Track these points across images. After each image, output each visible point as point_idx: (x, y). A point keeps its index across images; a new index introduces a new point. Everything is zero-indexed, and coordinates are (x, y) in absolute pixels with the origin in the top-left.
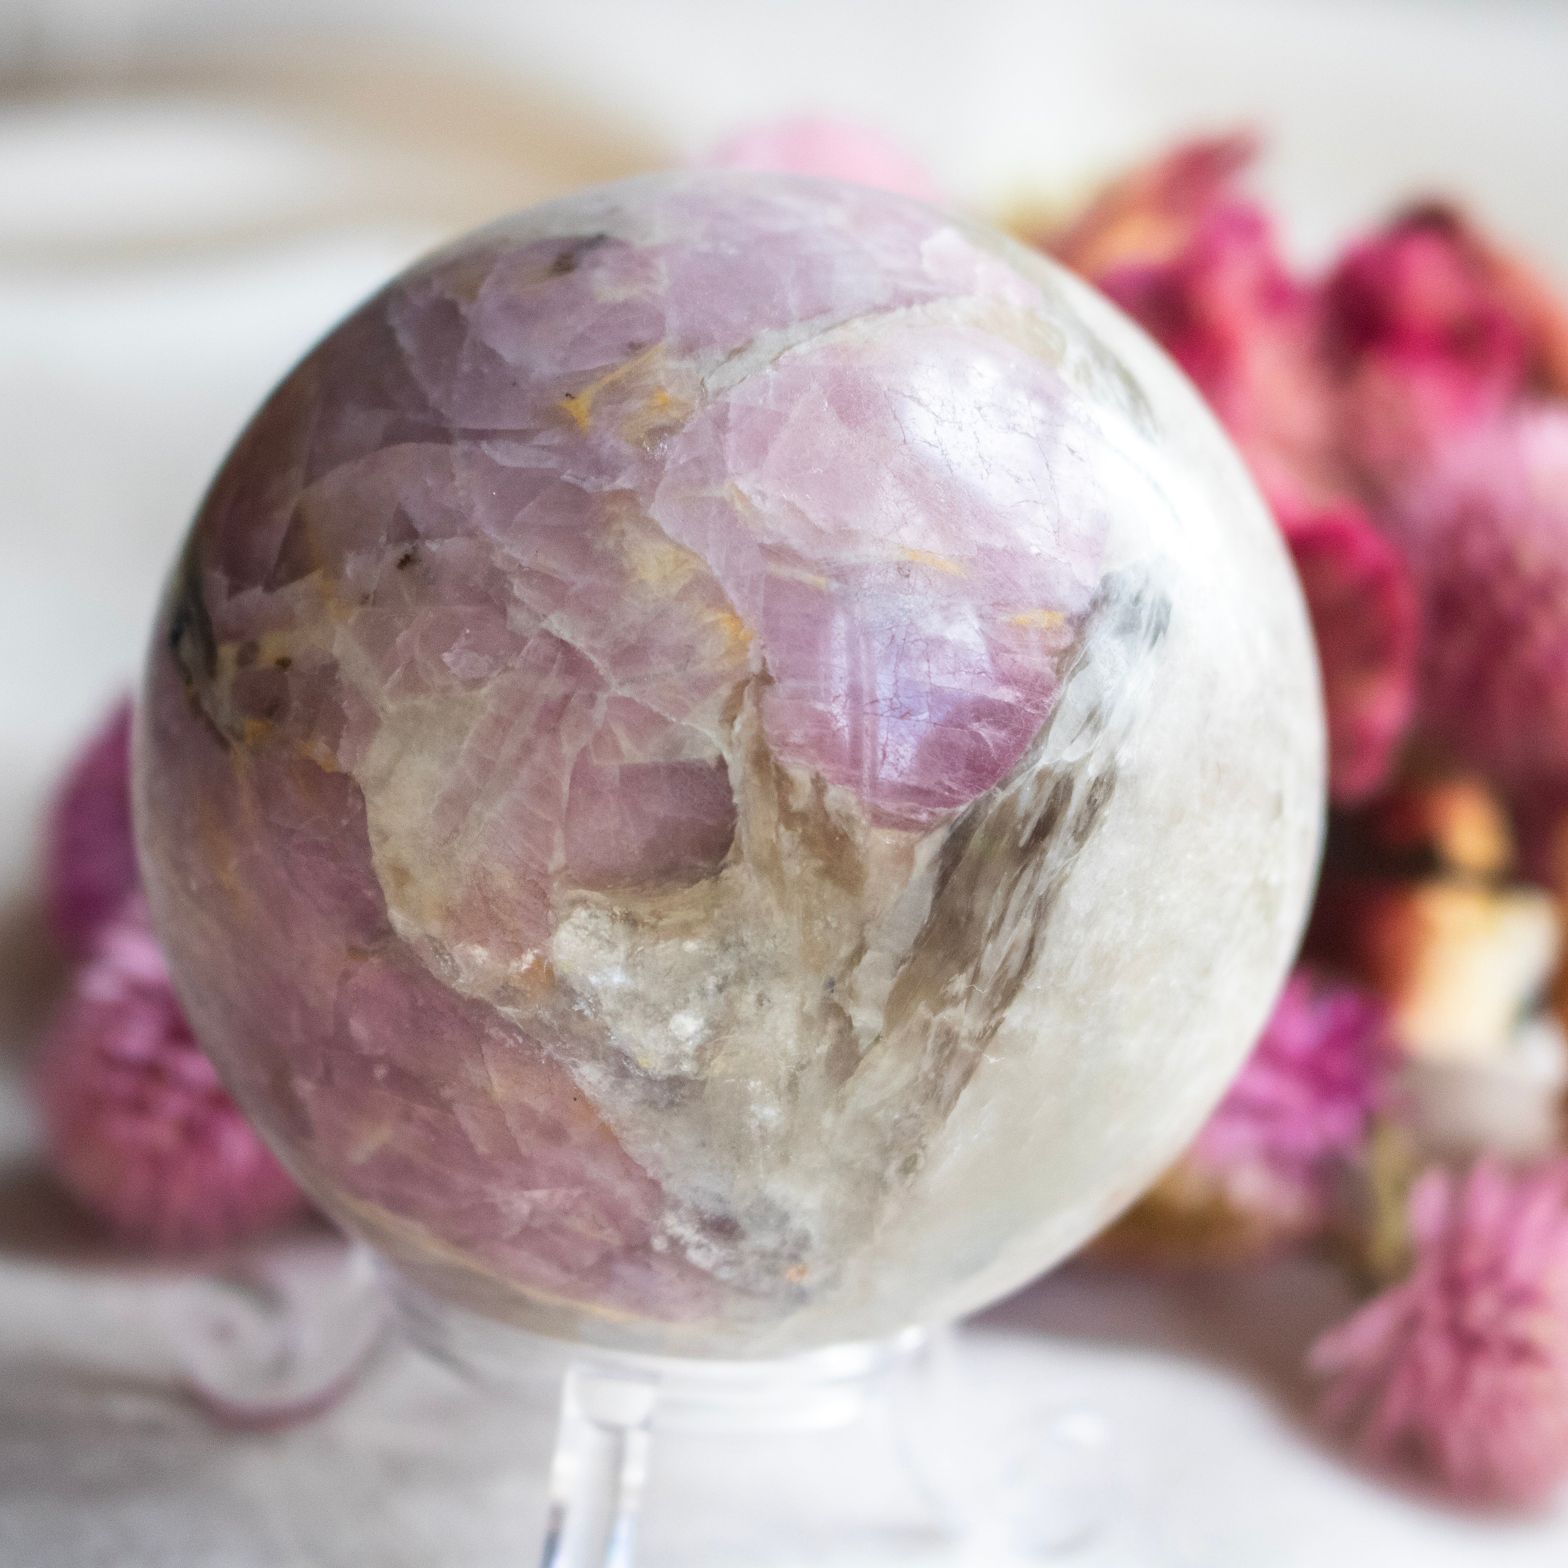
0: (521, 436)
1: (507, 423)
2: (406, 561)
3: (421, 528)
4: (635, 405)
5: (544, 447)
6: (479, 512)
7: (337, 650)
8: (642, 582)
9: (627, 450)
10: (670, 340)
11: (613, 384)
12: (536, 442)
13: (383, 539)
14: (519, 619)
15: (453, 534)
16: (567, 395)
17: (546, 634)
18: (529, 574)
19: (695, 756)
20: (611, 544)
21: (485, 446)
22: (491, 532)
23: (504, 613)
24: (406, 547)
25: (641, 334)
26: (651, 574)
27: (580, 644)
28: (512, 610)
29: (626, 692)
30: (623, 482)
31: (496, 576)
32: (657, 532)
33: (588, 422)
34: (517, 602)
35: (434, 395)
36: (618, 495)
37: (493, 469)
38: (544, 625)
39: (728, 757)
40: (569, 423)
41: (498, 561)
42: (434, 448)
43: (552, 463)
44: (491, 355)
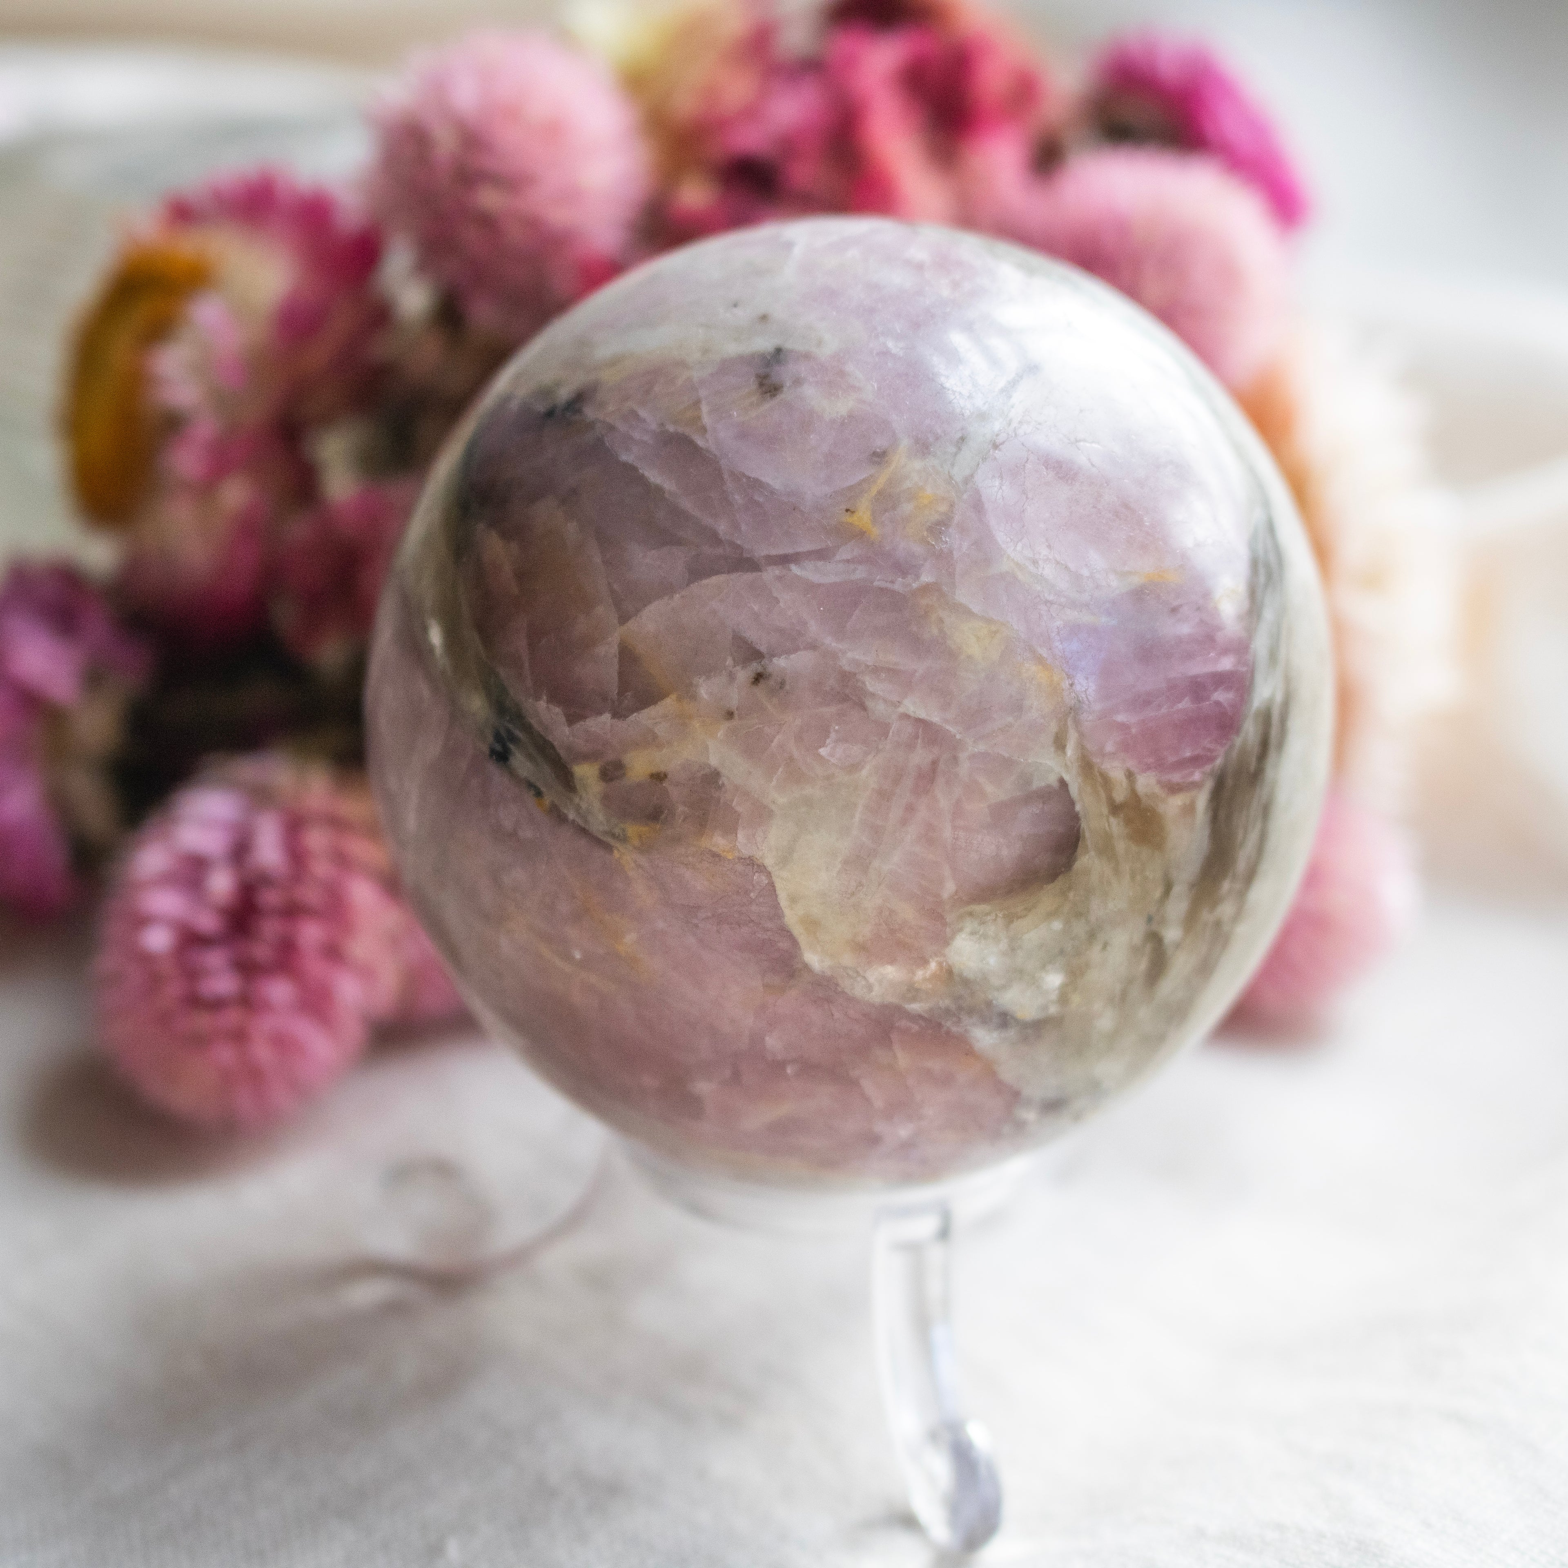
0: (822, 555)
1: (805, 546)
2: (758, 678)
3: (763, 648)
4: (907, 508)
5: (848, 561)
6: (814, 628)
7: (714, 761)
8: (969, 657)
9: (918, 549)
10: (905, 443)
11: (879, 493)
12: (838, 558)
13: (729, 662)
14: (878, 708)
15: (796, 650)
16: (847, 510)
17: (906, 716)
18: (876, 670)
19: (1043, 784)
20: (935, 631)
21: (795, 569)
22: (830, 642)
23: (864, 708)
24: (755, 667)
25: (880, 443)
26: (974, 649)
27: (935, 718)
28: (870, 704)
29: (981, 747)
30: (926, 578)
31: (846, 677)
32: (969, 613)
33: (875, 532)
34: (873, 695)
35: (722, 528)
36: (926, 589)
37: (811, 588)
38: (901, 710)
39: (1067, 778)
40: (860, 535)
41: (844, 664)
42: (749, 577)
43: (860, 573)
44: (756, 484)
